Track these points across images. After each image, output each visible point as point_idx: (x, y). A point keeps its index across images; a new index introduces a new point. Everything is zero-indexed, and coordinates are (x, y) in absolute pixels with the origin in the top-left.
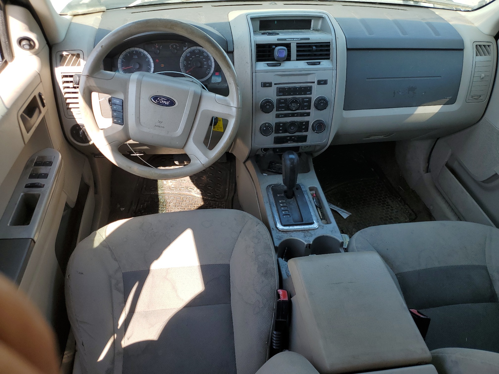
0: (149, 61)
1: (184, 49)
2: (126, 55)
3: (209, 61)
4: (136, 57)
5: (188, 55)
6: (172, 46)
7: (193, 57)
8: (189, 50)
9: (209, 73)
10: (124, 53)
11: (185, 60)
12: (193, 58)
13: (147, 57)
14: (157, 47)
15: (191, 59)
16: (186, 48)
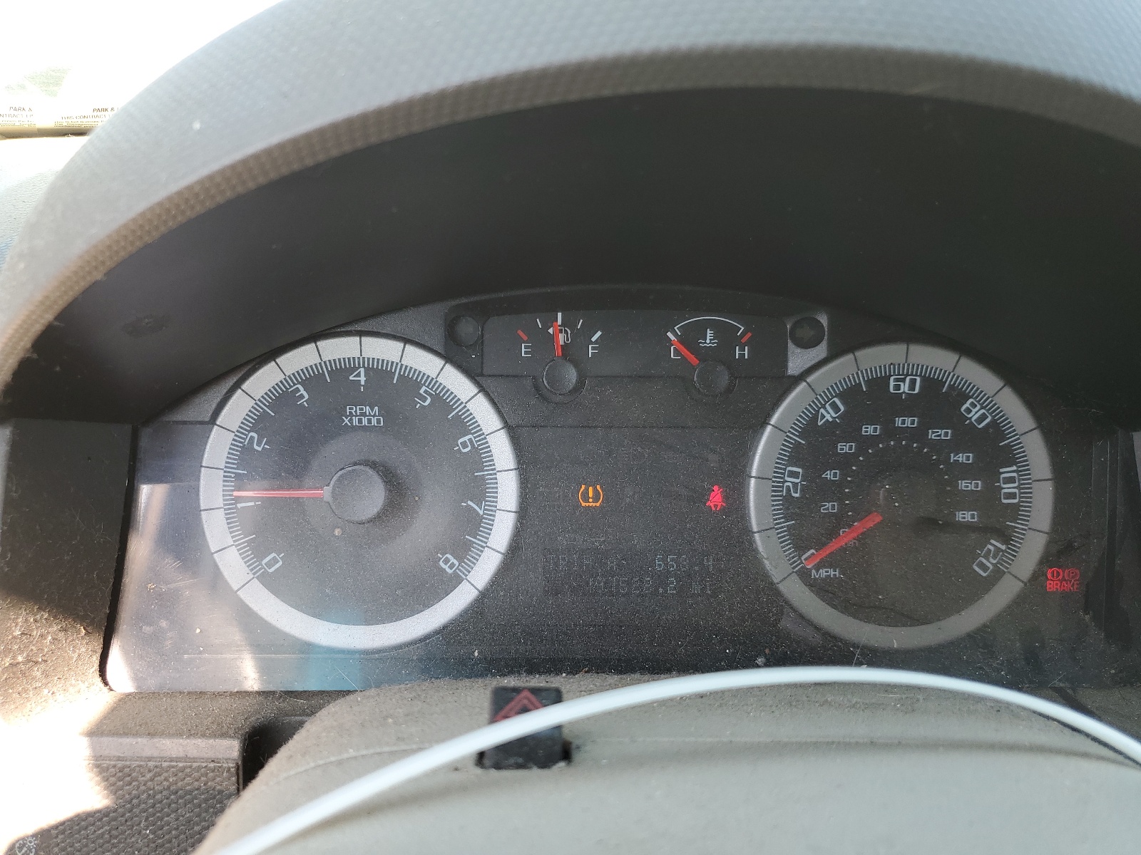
0: (478, 458)
1: (797, 360)
2: (282, 398)
3: (1007, 472)
4: (371, 416)
5: (829, 415)
6: (690, 339)
7: (869, 430)
8: (845, 369)
9: (997, 575)
10: (265, 380)
11: (796, 455)
12: (865, 442)
13: (463, 424)
14: (561, 338)
15: (844, 448)
16: (820, 351)
